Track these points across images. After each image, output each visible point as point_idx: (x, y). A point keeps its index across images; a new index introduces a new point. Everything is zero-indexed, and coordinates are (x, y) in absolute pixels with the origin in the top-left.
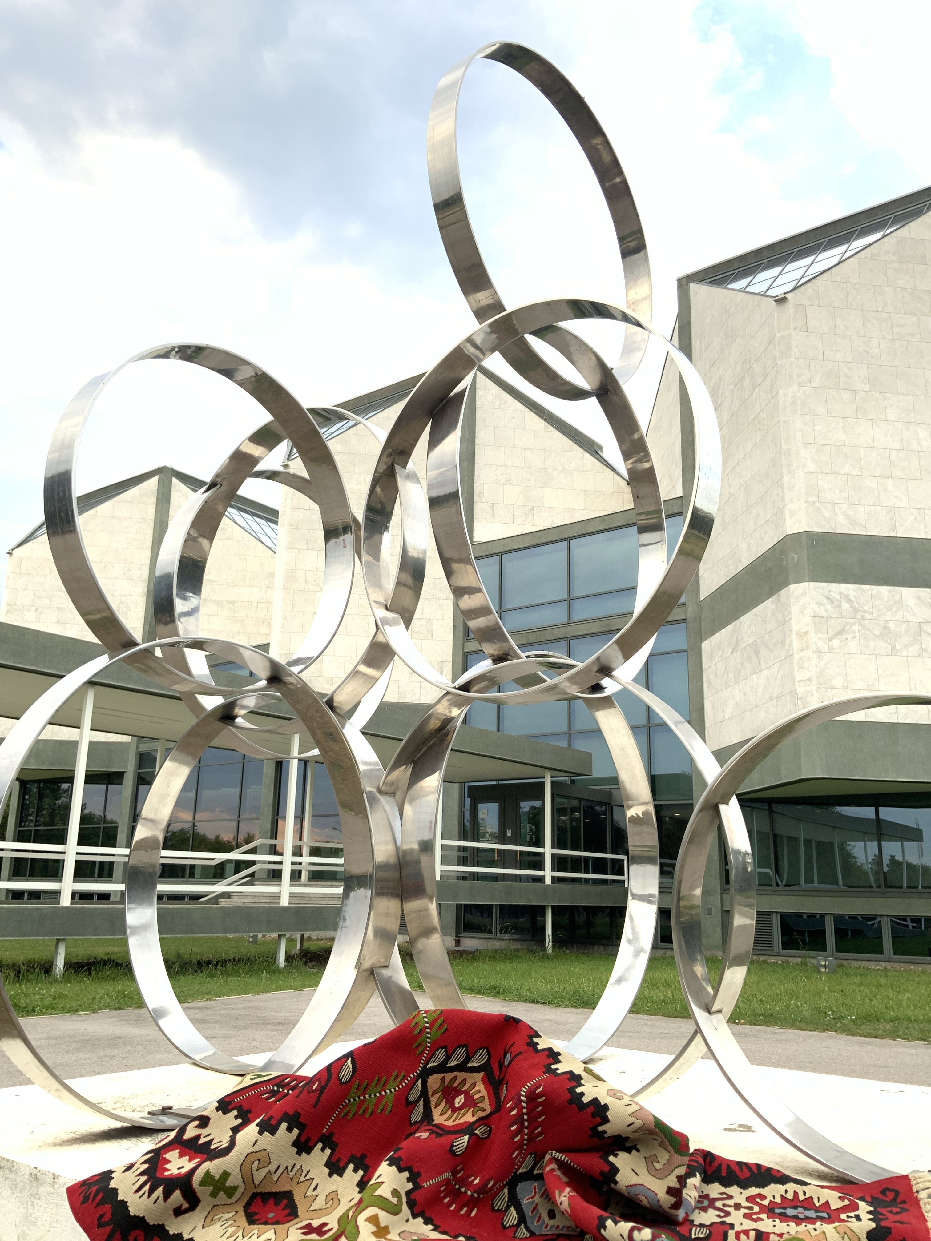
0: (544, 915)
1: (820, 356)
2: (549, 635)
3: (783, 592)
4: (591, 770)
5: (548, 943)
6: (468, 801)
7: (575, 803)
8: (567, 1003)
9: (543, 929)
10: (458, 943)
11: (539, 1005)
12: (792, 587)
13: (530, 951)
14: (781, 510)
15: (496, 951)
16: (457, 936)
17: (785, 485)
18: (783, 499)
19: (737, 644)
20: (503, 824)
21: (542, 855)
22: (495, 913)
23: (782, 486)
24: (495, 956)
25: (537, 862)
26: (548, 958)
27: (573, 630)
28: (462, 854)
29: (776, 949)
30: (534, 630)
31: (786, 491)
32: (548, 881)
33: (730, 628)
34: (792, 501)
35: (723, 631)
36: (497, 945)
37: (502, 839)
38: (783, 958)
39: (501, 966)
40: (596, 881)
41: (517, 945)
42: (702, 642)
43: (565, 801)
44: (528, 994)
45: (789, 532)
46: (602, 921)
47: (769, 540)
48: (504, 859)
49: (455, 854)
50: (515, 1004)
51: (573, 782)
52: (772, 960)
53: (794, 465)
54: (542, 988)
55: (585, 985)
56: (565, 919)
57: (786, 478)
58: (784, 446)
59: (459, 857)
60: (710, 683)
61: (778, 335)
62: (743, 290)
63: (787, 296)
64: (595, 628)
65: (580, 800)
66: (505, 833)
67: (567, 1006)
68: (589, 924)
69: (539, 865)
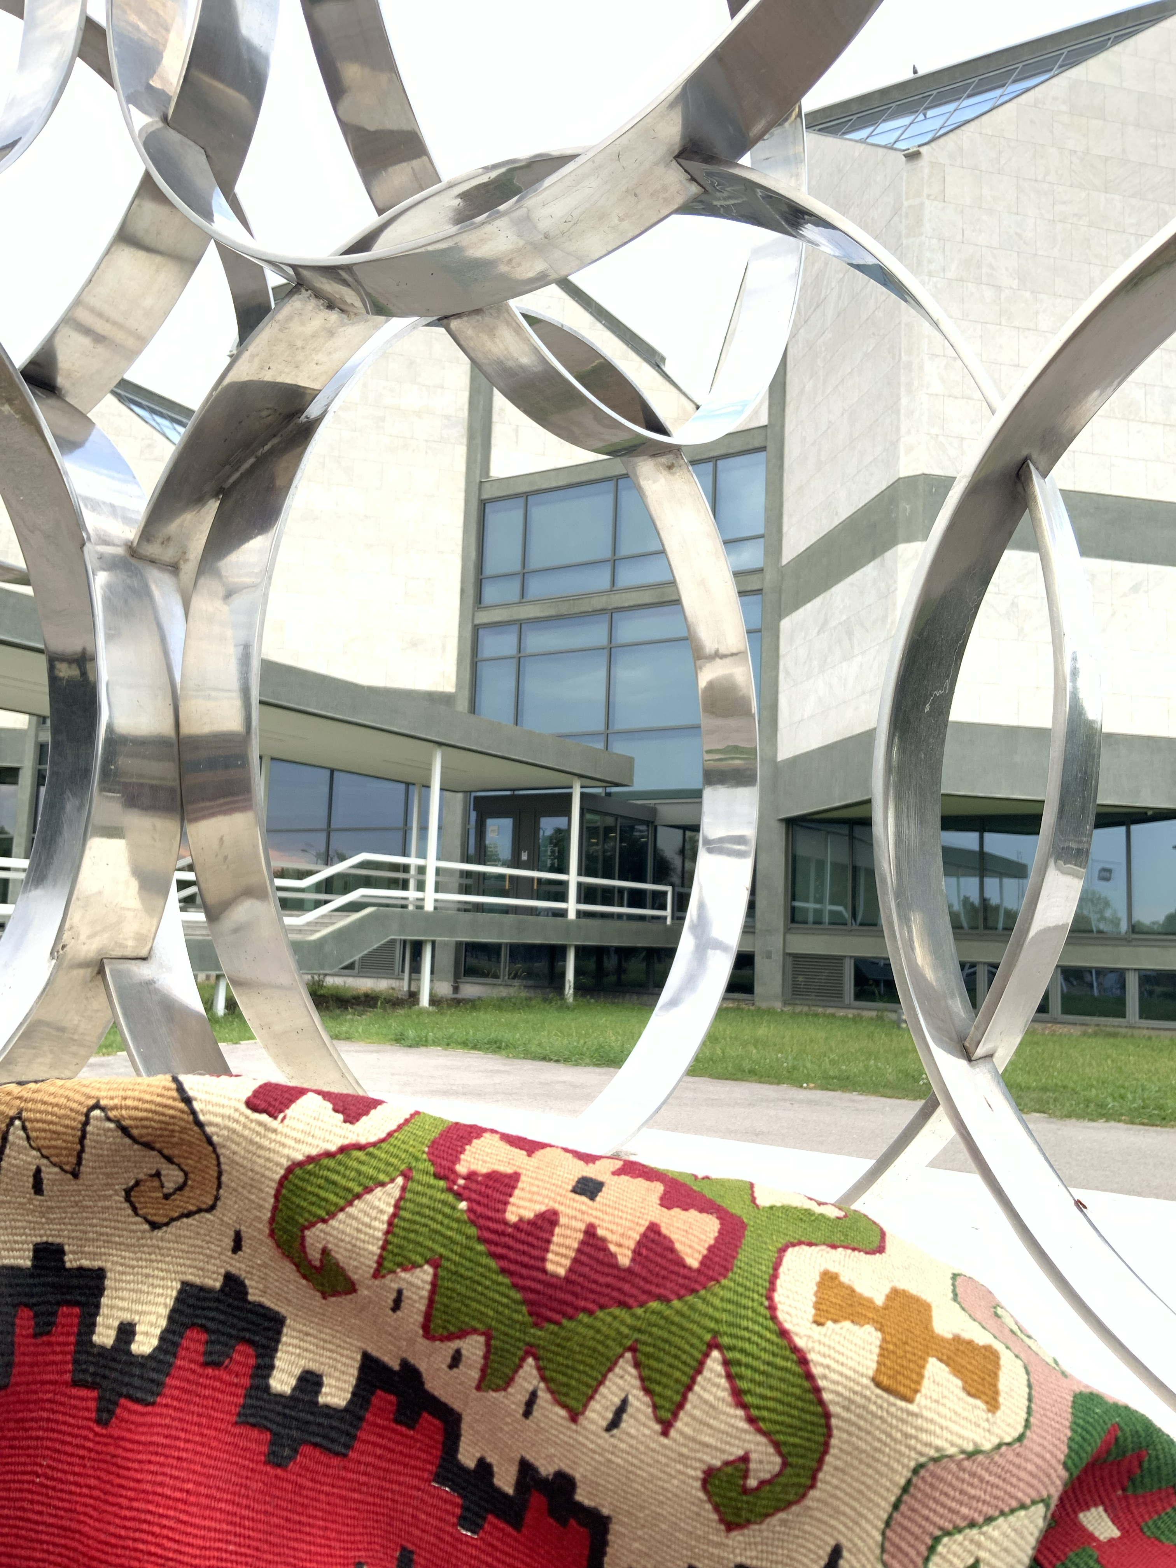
0: (564, 958)
1: (959, 238)
2: (585, 606)
3: (888, 554)
4: (632, 780)
5: (569, 990)
6: (473, 815)
7: (610, 821)
8: (588, 1060)
9: (563, 975)
10: (456, 989)
11: (552, 1065)
12: (901, 547)
13: (545, 1000)
14: (895, 444)
15: (503, 999)
16: (456, 982)
17: (902, 411)
18: (898, 429)
19: (826, 622)
20: (517, 846)
21: (564, 884)
22: (504, 954)
23: (898, 412)
24: (501, 1005)
25: (558, 892)
26: (568, 1008)
27: (617, 600)
28: (465, 881)
29: (847, 1001)
30: (565, 599)
31: (902, 418)
32: (572, 915)
33: (817, 602)
34: (909, 432)
35: (809, 606)
36: (503, 992)
37: (516, 863)
38: (855, 1012)
39: (506, 1017)
40: (631, 917)
41: (531, 993)
42: (780, 618)
43: (596, 817)
44: (539, 1050)
45: (902, 475)
46: (636, 968)
47: (877, 484)
48: (517, 887)
49: (455, 881)
50: (520, 1062)
51: (608, 794)
52: (841, 1013)
53: (916, 384)
54: (559, 1042)
55: (612, 1039)
56: (591, 965)
57: (904, 401)
58: (904, 358)
59: (461, 885)
60: (788, 673)
61: (906, 204)
62: (863, 141)
63: (923, 150)
64: (646, 597)
65: (617, 817)
66: (519, 856)
67: (587, 1065)
68: (620, 970)
69: (562, 897)
